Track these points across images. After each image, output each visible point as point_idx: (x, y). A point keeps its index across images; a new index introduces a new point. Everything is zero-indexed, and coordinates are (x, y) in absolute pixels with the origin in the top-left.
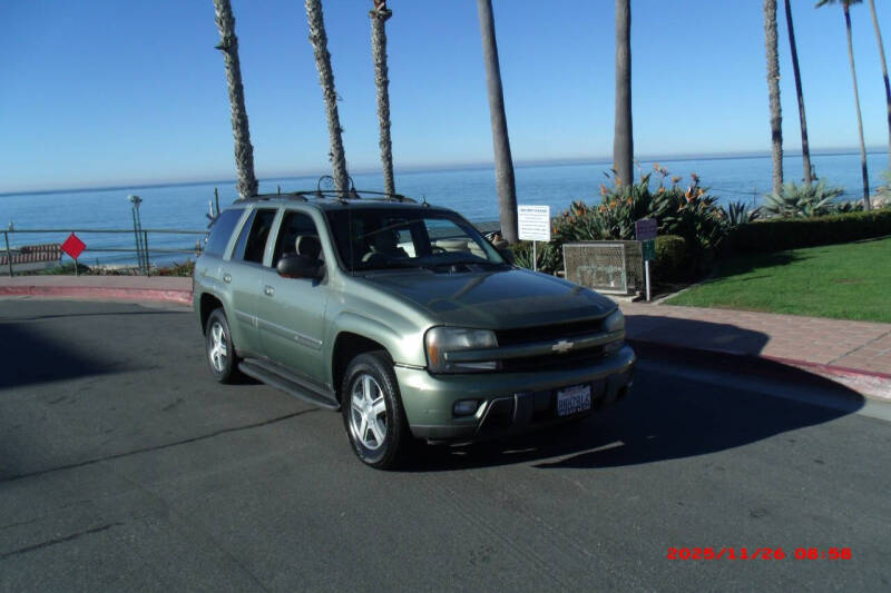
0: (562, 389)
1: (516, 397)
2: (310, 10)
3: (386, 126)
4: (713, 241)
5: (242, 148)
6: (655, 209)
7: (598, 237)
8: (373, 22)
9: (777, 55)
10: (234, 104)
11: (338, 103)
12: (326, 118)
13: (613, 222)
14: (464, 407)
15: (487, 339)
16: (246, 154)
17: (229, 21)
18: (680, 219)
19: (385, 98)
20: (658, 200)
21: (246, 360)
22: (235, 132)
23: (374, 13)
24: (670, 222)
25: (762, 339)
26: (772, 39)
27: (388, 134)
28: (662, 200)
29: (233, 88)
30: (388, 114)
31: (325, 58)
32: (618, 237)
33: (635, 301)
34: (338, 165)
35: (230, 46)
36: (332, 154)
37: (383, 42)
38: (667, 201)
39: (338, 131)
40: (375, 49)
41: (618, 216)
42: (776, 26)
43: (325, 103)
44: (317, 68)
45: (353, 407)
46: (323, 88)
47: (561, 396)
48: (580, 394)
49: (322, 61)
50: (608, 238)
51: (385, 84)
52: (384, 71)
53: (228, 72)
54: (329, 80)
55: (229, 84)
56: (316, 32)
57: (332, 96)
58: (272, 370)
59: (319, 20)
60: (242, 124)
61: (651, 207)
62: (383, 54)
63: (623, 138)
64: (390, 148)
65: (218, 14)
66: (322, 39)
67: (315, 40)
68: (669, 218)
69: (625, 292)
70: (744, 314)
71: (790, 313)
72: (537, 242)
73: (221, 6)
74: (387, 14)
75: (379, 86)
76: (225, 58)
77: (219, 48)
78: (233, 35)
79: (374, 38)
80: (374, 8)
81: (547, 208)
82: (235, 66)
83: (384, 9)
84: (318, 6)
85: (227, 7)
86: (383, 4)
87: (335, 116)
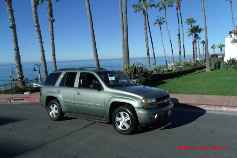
1: (162, 113)
2: (34, 18)
3: (54, 50)
5: (17, 56)
6: (138, 71)
8: (49, 22)
9: (147, 35)
10: (15, 44)
11: (43, 44)
14: (152, 116)
15: (154, 101)
16: (18, 58)
17: (13, 20)
18: (144, 74)
19: (53, 43)
22: (15, 52)
23: (50, 20)
27: (54, 53)
28: (139, 69)
29: (14, 39)
30: (54, 47)
31: (39, 31)
34: (44, 61)
35: (14, 27)
36: (42, 58)
37: (52, 28)
38: (140, 70)
39: (43, 52)
40: (50, 30)
41: (131, 73)
42: (146, 29)
43: (39, 44)
44: (37, 34)
45: (116, 120)
46: (39, 40)
47: (168, 112)
49: (38, 32)
51: (53, 39)
52: (53, 36)
54: (41, 38)
55: (13, 38)
56: (36, 24)
57: (41, 42)
59: (37, 21)
60: (17, 49)
61: (137, 71)
62: (52, 31)
65: (10, 18)
66: (38, 26)
67: (36, 26)
73: (11, 15)
74: (54, 21)
76: (12, 30)
78: (14, 24)
79: (50, 27)
82: (15, 32)
84: (37, 17)
85: (13, 16)
86: (52, 18)
87: (42, 47)
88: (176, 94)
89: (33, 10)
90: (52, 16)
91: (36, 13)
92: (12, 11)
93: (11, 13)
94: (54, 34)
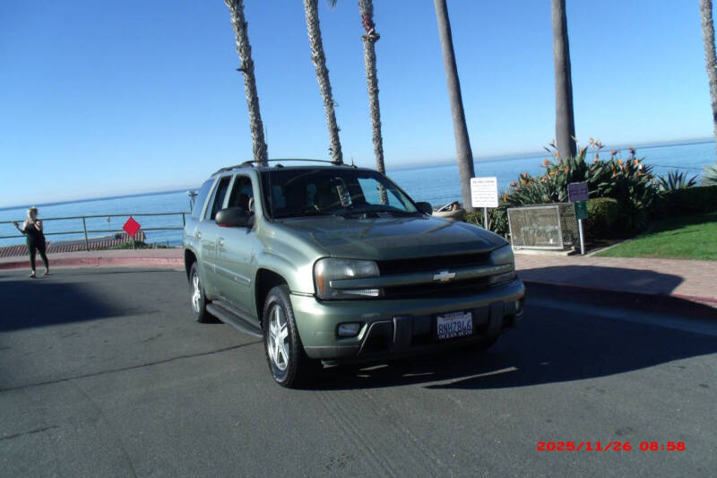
0: (442, 315)
1: (394, 321)
2: (311, 37)
3: (378, 126)
4: (645, 202)
5: (258, 146)
6: (591, 176)
7: (539, 201)
8: (365, 44)
9: (714, 48)
10: (252, 113)
11: (335, 108)
12: (327, 120)
13: (552, 189)
15: (369, 269)
16: (261, 150)
17: (247, 49)
18: (613, 184)
19: (376, 103)
20: (593, 168)
21: (214, 302)
22: (252, 134)
23: (365, 37)
24: (605, 187)
25: (677, 280)
26: (709, 34)
27: (379, 131)
28: (597, 168)
29: (250, 100)
30: (379, 116)
31: (325, 73)
32: (557, 201)
33: (569, 254)
34: (336, 157)
35: (248, 68)
36: (331, 149)
37: (373, 59)
38: (600, 169)
39: (335, 130)
40: (367, 65)
41: (557, 183)
42: (712, 22)
43: (325, 109)
44: (318, 82)
45: (270, 334)
46: (323, 97)
47: (440, 321)
48: (461, 320)
49: (322, 76)
50: (548, 202)
51: (376, 92)
52: (375, 83)
53: (246, 88)
54: (328, 90)
55: (248, 98)
56: (316, 54)
57: (330, 103)
58: (229, 309)
59: (319, 44)
60: (258, 128)
61: (587, 174)
62: (373, 69)
63: (564, 120)
64: (381, 143)
65: (238, 44)
66: (321, 58)
67: (316, 60)
68: (603, 184)
69: (561, 247)
70: (664, 262)
71: (708, 259)
72: (488, 208)
73: (240, 38)
74: (376, 38)
75: (371, 94)
76: (244, 77)
77: (239, 70)
78: (250, 59)
79: (367, 57)
80: (365, 33)
81: (494, 179)
82: (252, 82)
83: (372, 33)
84: (317, 33)
85: (245, 39)
86: (372, 30)
87: (333, 119)
88: (703, 259)
89: (308, 13)
90: (371, 25)
91: (316, 23)
92: (243, 26)
93: (241, 31)
94: (378, 76)
